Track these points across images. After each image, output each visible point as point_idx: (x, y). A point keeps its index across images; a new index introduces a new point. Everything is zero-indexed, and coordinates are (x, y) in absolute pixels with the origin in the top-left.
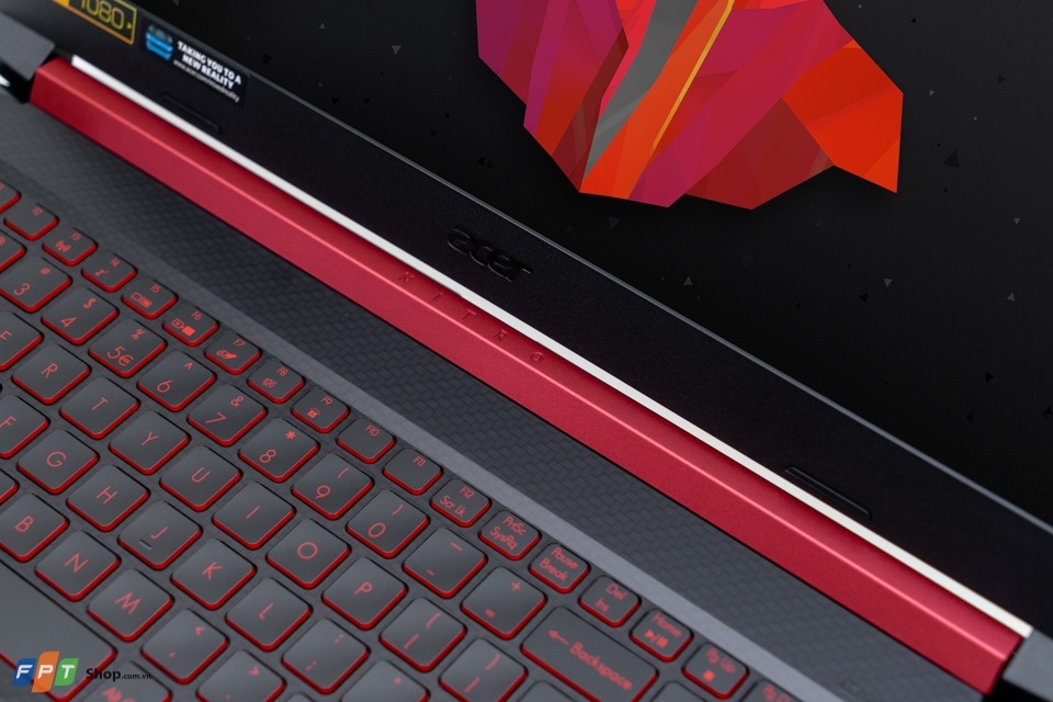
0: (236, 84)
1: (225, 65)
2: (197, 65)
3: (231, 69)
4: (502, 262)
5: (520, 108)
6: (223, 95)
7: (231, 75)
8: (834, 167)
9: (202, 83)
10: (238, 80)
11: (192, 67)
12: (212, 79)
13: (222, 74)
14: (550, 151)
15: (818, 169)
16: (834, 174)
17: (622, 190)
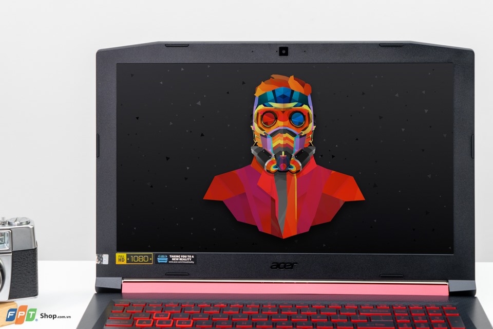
0: (192, 259)
1: (187, 255)
2: (177, 259)
3: (189, 255)
4: (287, 266)
5: (255, 227)
6: (188, 264)
7: (190, 256)
8: (346, 202)
9: (181, 263)
10: (193, 257)
11: (176, 261)
12: (184, 261)
13: (187, 257)
14: (270, 233)
15: (342, 204)
16: (346, 204)
17: (294, 233)
